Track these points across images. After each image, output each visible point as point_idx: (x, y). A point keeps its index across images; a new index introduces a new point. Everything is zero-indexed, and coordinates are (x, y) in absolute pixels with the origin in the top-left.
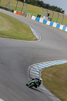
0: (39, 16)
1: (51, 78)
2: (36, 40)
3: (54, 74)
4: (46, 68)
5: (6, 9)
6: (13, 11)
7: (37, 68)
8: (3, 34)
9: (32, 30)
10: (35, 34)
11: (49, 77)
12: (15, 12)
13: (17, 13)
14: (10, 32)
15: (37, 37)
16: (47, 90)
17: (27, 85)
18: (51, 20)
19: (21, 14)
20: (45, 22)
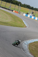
0: (27, 14)
1: (34, 48)
2: (26, 27)
3: (36, 46)
4: (31, 43)
5: (9, 10)
6: (13, 11)
7: (26, 43)
8: (7, 24)
9: (24, 22)
10: (25, 24)
11: (33, 48)
12: (14, 11)
13: (15, 12)
14: (11, 23)
15: (26, 25)
16: (32, 56)
17: (13, 44)
18: (34, 16)
19: (17, 12)
20: (31, 17)
